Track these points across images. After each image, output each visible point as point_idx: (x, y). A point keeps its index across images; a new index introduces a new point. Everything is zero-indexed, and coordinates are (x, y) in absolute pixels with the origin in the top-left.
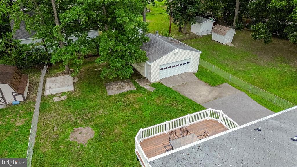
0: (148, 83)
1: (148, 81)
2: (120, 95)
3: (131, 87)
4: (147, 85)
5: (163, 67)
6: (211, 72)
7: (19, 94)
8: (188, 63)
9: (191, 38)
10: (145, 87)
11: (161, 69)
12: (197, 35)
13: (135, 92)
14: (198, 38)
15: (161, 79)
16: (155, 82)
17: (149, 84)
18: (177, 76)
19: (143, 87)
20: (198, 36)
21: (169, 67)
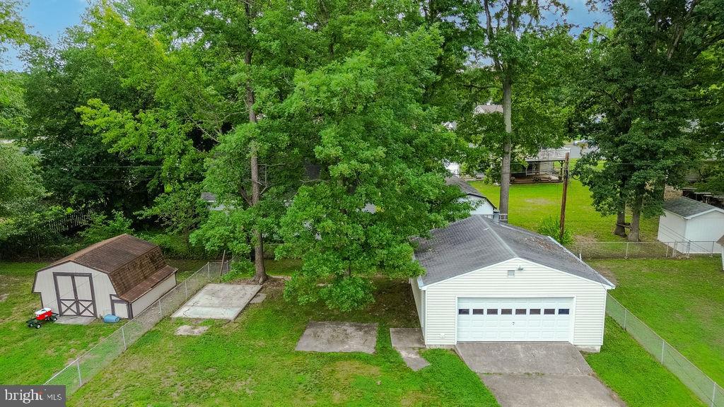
0: (417, 345)
1: (421, 340)
2: (321, 355)
3: (367, 343)
4: (414, 349)
5: (471, 306)
6: (655, 363)
7: (122, 301)
8: (564, 312)
9: (648, 257)
10: (404, 354)
11: (462, 312)
12: (671, 249)
13: (366, 359)
14: (675, 259)
15: (460, 343)
16: (442, 348)
17: (420, 348)
18: (519, 347)
19: (398, 351)
20: (674, 254)
21: (493, 312)
